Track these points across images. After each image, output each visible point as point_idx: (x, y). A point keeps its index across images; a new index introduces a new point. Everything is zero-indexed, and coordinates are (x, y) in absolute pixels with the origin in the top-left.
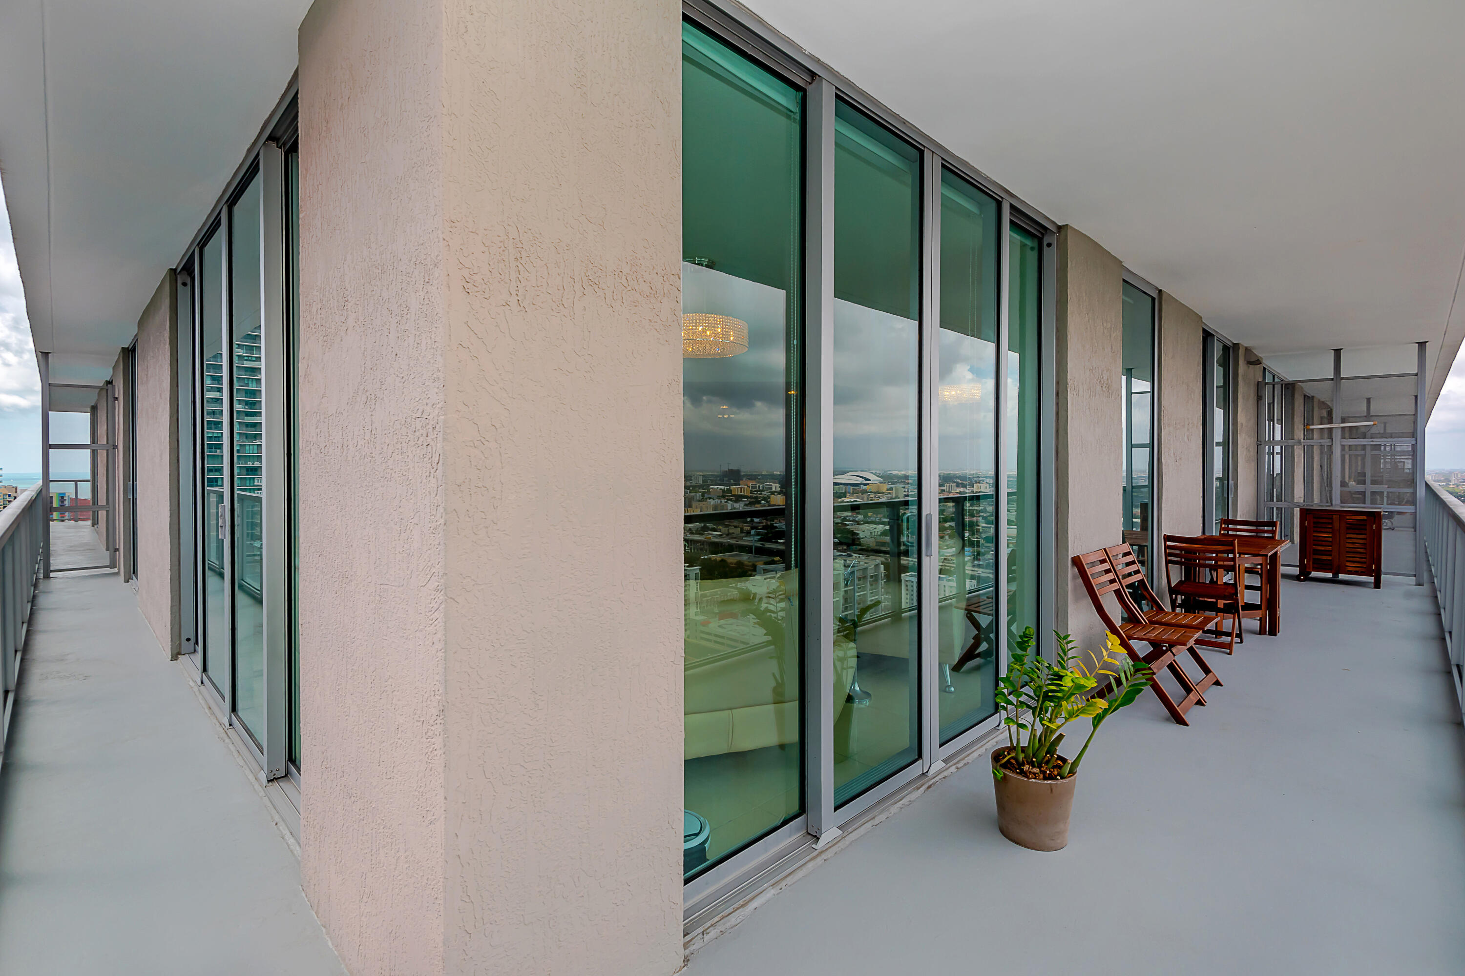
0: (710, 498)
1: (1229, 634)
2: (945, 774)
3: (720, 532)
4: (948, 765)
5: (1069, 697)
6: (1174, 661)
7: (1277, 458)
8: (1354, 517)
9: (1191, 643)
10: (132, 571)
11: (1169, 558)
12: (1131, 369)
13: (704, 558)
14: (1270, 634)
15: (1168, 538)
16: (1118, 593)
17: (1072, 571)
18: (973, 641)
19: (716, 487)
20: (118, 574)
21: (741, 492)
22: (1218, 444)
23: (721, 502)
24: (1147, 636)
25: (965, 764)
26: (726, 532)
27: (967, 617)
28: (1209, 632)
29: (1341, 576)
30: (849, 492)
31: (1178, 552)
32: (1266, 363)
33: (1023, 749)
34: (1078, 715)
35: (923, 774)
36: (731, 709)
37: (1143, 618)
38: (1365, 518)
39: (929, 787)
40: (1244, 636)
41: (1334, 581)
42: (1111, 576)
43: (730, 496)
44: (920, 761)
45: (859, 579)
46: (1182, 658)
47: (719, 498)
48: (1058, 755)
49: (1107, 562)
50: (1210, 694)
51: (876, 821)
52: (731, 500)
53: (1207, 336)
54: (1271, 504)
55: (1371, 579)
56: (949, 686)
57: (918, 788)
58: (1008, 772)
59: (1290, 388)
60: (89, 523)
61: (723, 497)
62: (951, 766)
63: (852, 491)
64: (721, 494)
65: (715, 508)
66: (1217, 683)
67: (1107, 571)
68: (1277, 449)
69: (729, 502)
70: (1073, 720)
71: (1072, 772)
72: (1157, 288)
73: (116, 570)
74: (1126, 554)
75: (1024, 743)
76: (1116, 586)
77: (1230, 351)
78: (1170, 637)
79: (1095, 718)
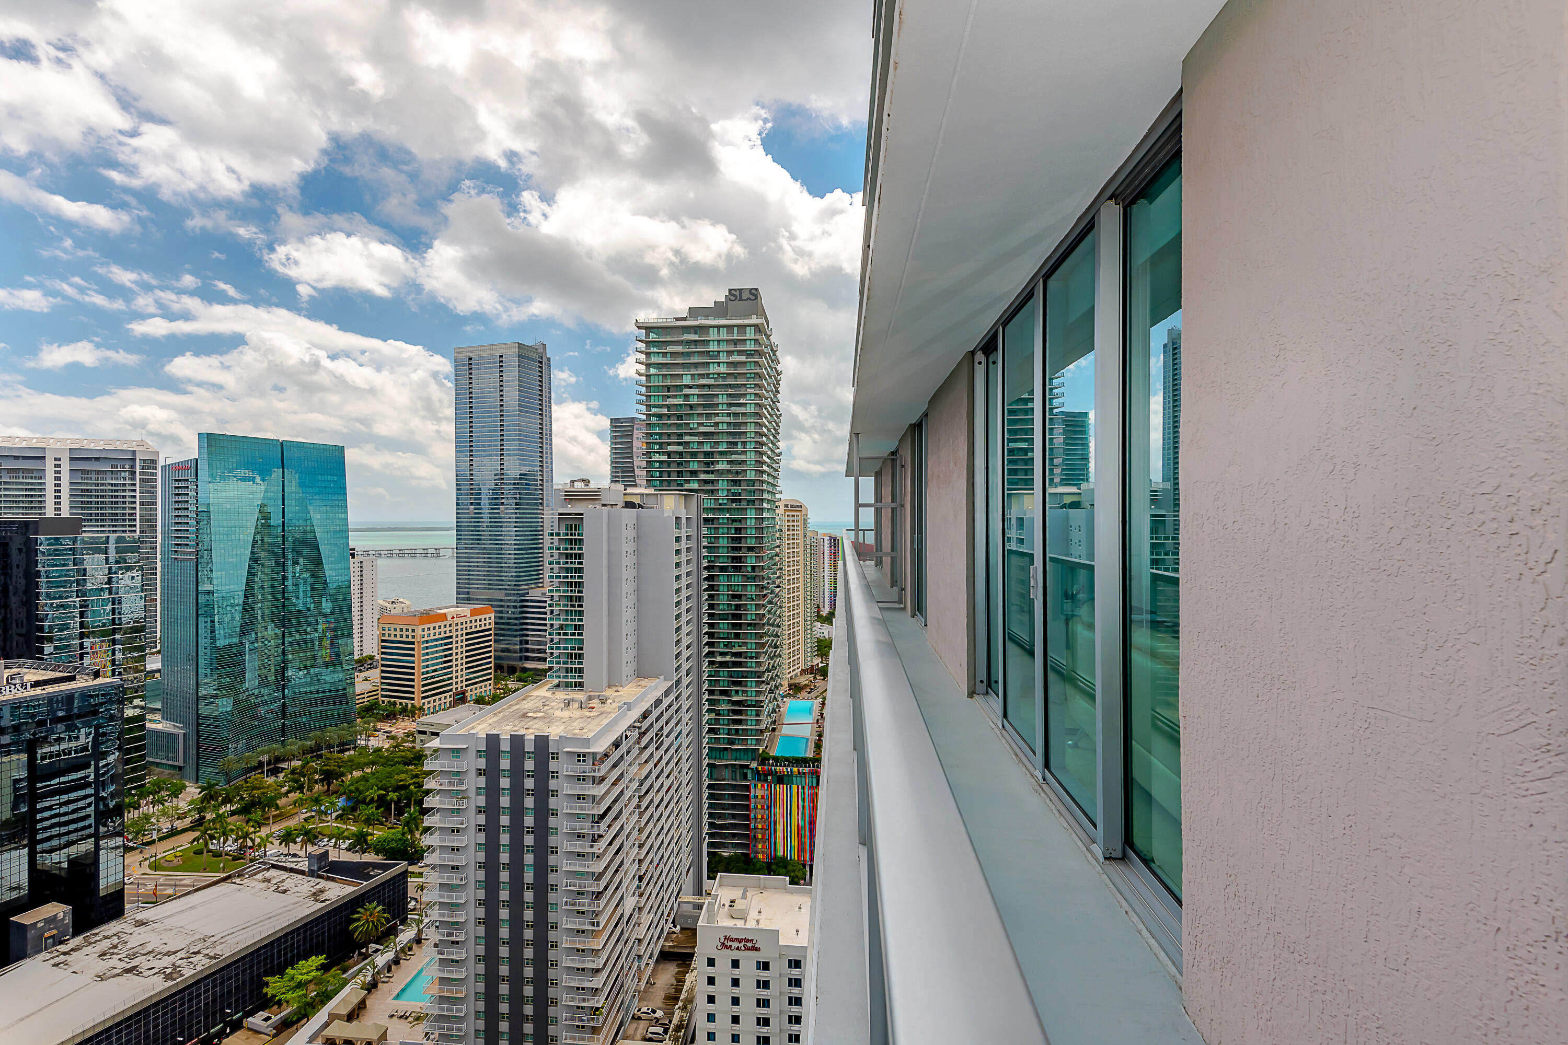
10: (919, 608)
20: (904, 609)
60: (873, 563)
73: (902, 606)
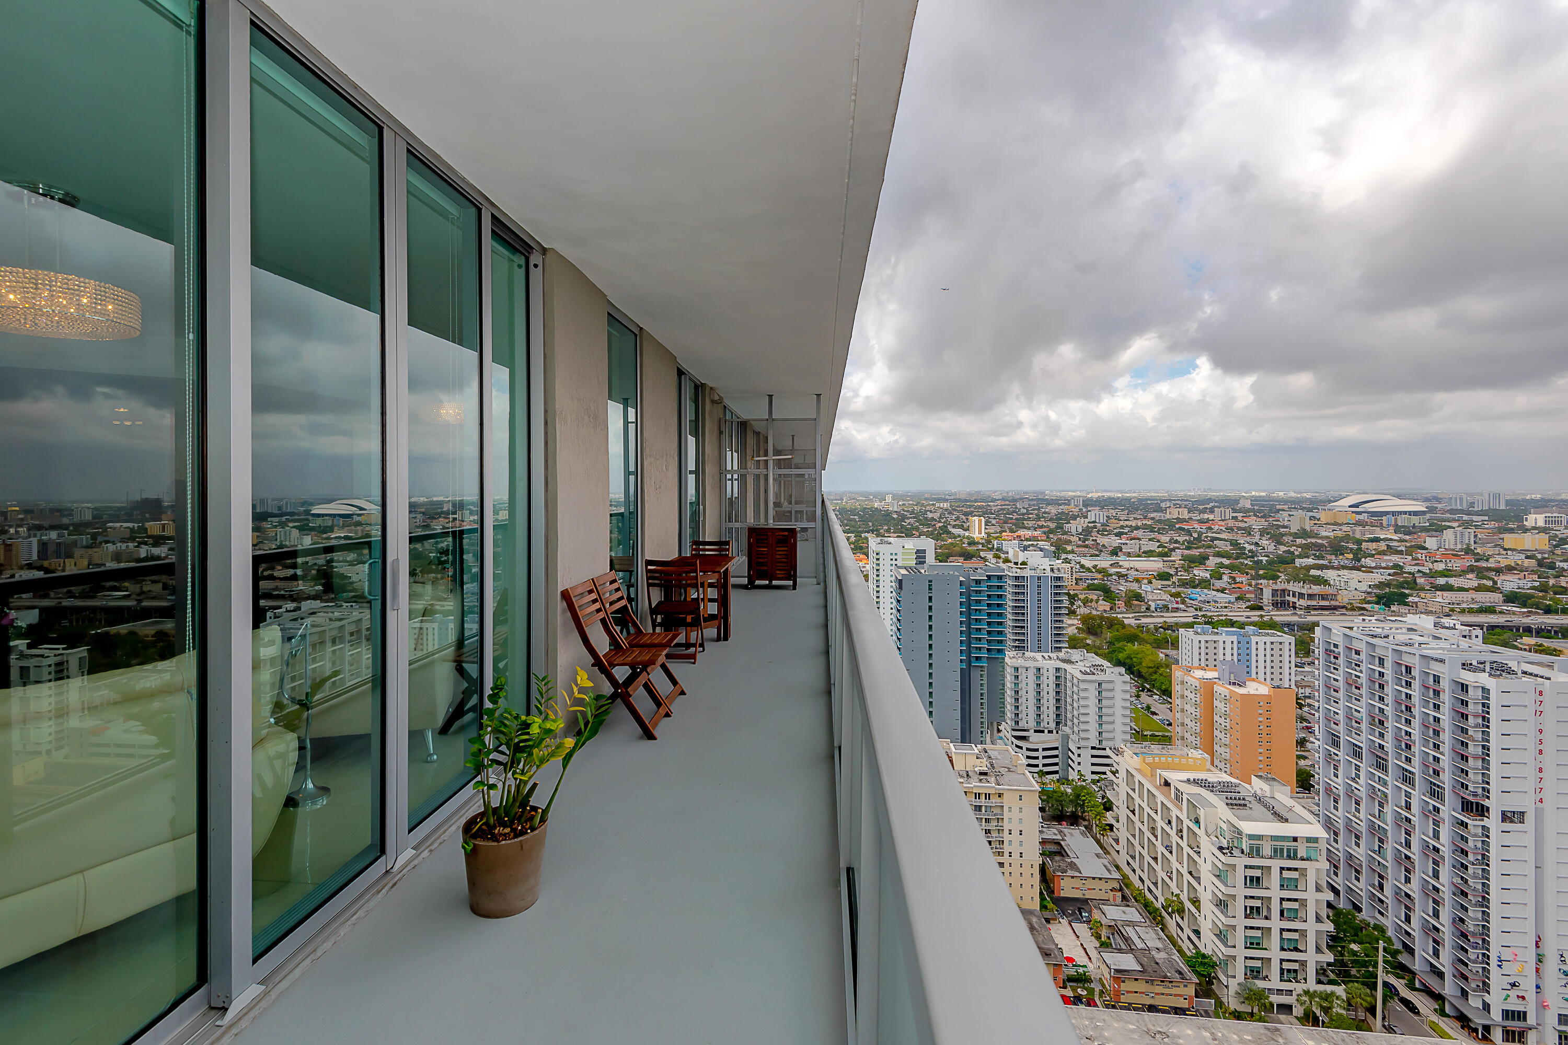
0: (107, 542)
1: (694, 645)
2: (416, 862)
3: (126, 591)
4: (419, 851)
5: (540, 743)
6: (649, 679)
7: (736, 483)
8: (781, 533)
9: (662, 659)
11: (650, 581)
12: (628, 399)
13: (97, 633)
14: (724, 640)
15: (649, 563)
16: (603, 621)
17: (561, 605)
18: (462, 696)
19: (118, 525)
21: (164, 531)
22: (691, 472)
23: (127, 546)
24: (625, 661)
25: (441, 843)
26: (138, 590)
27: (456, 669)
28: (678, 645)
29: (774, 583)
30: (338, 526)
31: (658, 575)
32: (727, 402)
33: (495, 810)
34: (548, 760)
35: (387, 872)
36: (81, 872)
37: (624, 644)
38: (786, 533)
39: (395, 884)
40: (705, 644)
41: (769, 587)
42: (597, 605)
43: (145, 537)
44: (384, 857)
45: (314, 646)
46: (657, 677)
47: (123, 540)
48: (531, 807)
49: (594, 592)
50: (676, 706)
51: (319, 953)
52: (146, 544)
53: (680, 373)
54: (730, 525)
55: (791, 583)
56: (431, 755)
57: (379, 892)
58: (479, 842)
59: (744, 425)
61: (132, 539)
62: (424, 851)
63: (341, 524)
64: (128, 535)
65: (117, 557)
66: (683, 693)
67: (595, 601)
68: (735, 476)
69: (142, 546)
70: (544, 765)
71: (543, 820)
72: (639, 326)
74: (612, 582)
75: (495, 804)
76: (602, 615)
77: (699, 389)
78: (644, 658)
79: (564, 759)
